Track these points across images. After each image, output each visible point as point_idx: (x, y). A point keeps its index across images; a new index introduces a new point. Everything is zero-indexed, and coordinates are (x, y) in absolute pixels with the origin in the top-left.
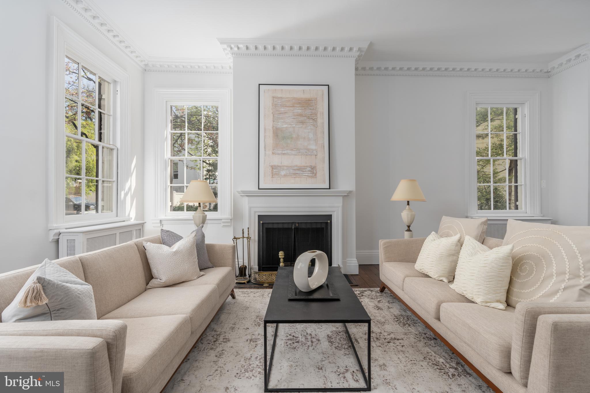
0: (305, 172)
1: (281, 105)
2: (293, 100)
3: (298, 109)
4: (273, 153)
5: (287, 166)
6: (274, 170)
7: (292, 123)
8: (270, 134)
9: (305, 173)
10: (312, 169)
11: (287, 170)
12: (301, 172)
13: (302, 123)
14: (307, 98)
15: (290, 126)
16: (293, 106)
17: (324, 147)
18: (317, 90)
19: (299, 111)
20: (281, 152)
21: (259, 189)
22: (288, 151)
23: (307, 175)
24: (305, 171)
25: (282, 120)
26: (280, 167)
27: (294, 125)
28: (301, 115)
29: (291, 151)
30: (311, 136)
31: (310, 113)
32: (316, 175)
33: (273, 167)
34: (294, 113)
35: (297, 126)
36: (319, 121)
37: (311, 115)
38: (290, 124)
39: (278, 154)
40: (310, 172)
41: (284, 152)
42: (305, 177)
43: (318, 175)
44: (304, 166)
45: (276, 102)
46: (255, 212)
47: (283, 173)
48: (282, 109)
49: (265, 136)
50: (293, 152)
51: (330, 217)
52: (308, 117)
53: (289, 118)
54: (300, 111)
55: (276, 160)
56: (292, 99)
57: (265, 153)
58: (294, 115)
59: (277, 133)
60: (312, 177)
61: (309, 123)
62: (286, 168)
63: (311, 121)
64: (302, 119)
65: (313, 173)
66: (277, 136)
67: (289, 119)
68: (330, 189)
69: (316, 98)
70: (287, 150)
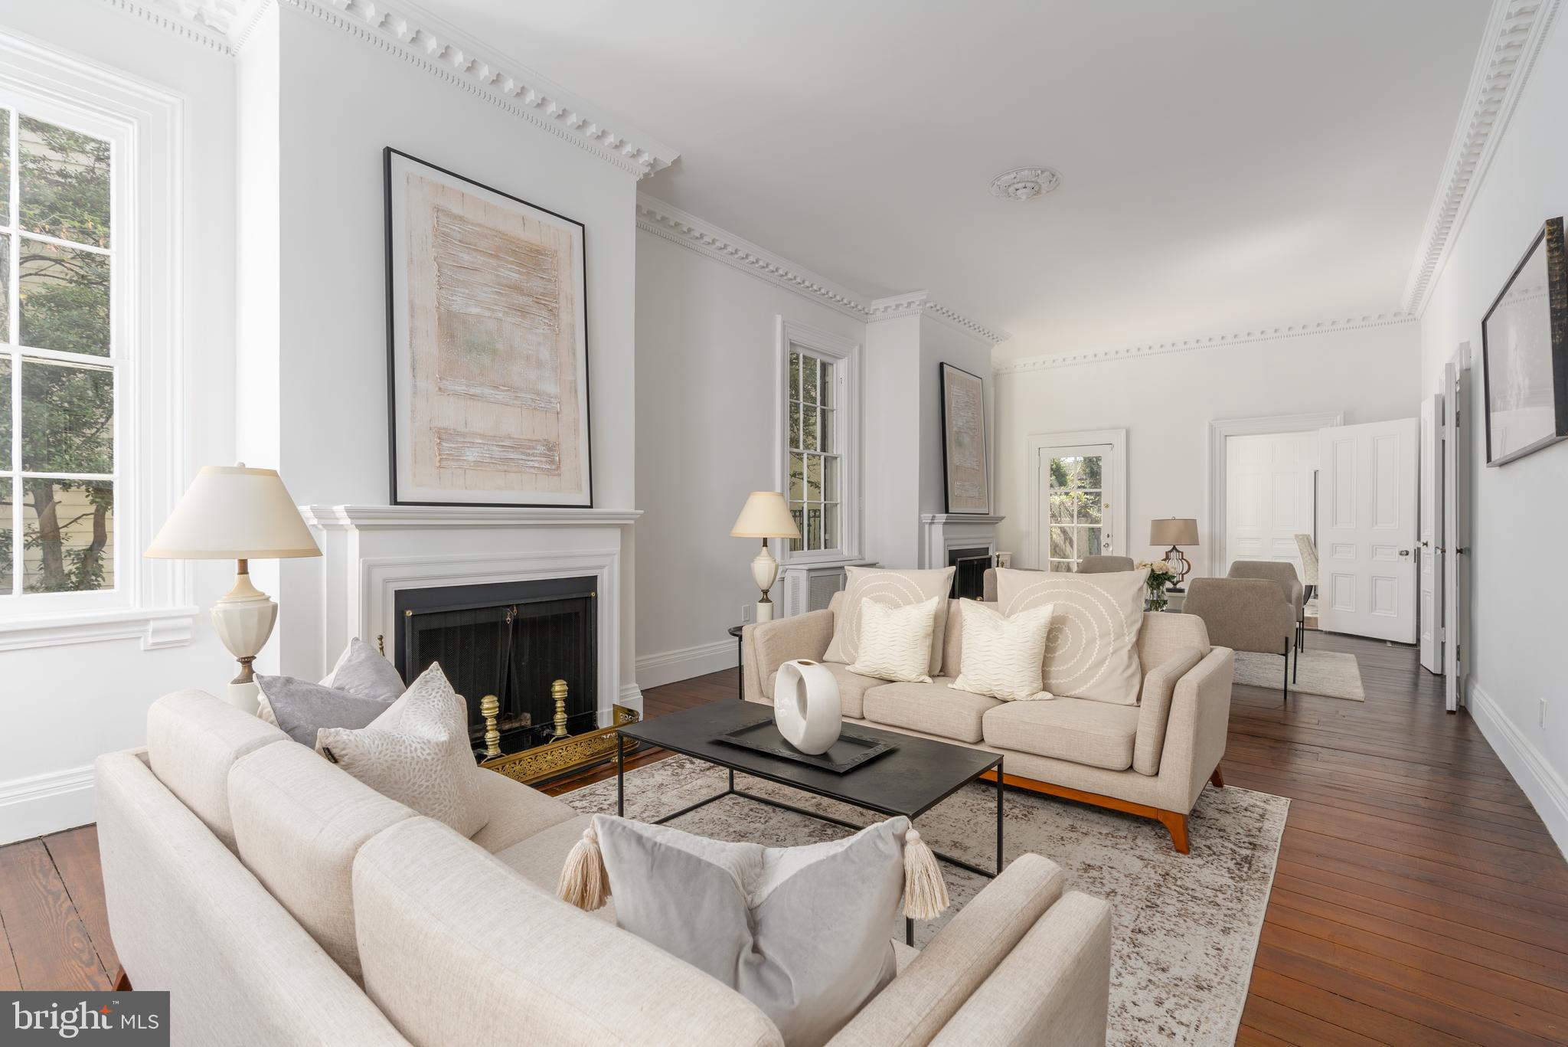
0: (533, 458)
1: (460, 241)
2: (496, 236)
3: (510, 270)
4: (440, 389)
5: (482, 436)
6: (444, 444)
7: (495, 308)
8: (428, 325)
9: (532, 461)
10: (550, 450)
11: (482, 446)
12: (524, 457)
13: (523, 312)
14: (532, 244)
15: (487, 314)
16: (497, 257)
17: (576, 391)
18: (559, 231)
19: (512, 274)
20: (464, 388)
21: (395, 503)
22: (487, 391)
23: (536, 465)
24: (533, 455)
25: (467, 291)
26: (463, 435)
27: (501, 315)
28: (517, 289)
29: (492, 392)
30: (545, 354)
31: (542, 290)
32: (558, 468)
33: (442, 435)
34: (498, 276)
35: (509, 319)
36: (565, 317)
37: (543, 294)
38: (489, 309)
39: (457, 395)
40: (544, 459)
41: (472, 391)
42: (532, 470)
43: (563, 468)
44: (529, 440)
45: (447, 228)
46: (386, 581)
47: (471, 455)
48: (466, 257)
49: (413, 330)
50: (501, 396)
51: (591, 582)
52: (538, 301)
53: (485, 289)
54: (517, 276)
55: (451, 414)
56: (494, 233)
57: (415, 386)
58: (500, 284)
59: (450, 325)
60: (549, 472)
61: (541, 318)
62: (481, 441)
63: (544, 313)
64: (521, 300)
65: (552, 462)
66: (452, 336)
67: (485, 292)
68: (591, 507)
69: (556, 251)
70: (482, 384)
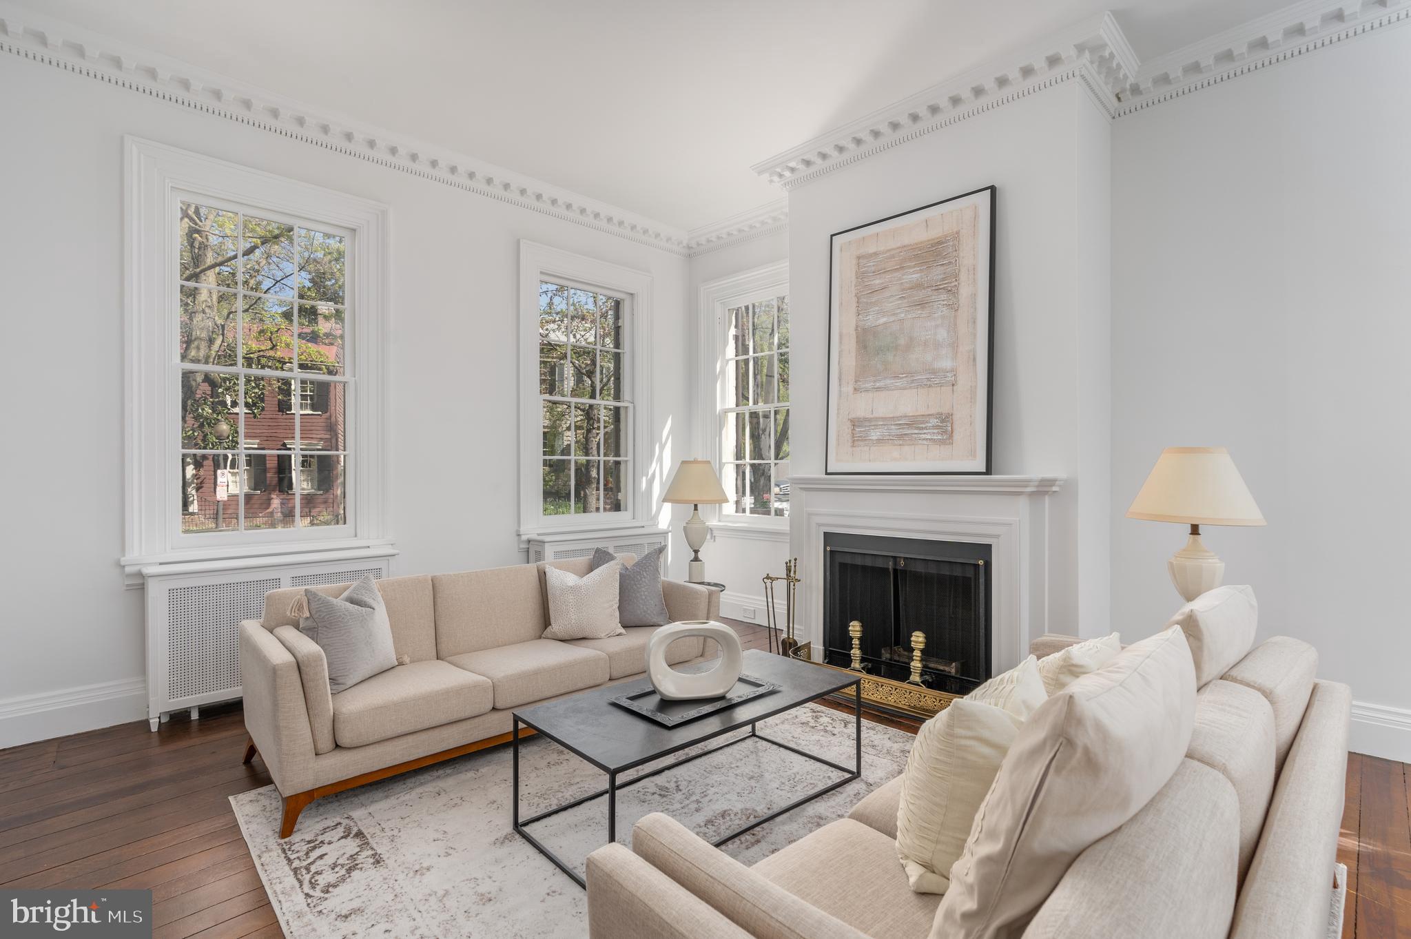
0: (925, 431)
1: (874, 272)
2: (901, 252)
3: (914, 273)
4: (855, 389)
5: (883, 419)
6: (857, 429)
7: (899, 311)
8: (851, 344)
9: (925, 433)
10: (943, 421)
11: (883, 426)
12: (916, 431)
13: (922, 304)
14: (934, 239)
15: (892, 319)
16: (902, 268)
17: (974, 359)
18: (961, 210)
19: (914, 276)
20: (872, 384)
21: (827, 473)
22: (888, 381)
23: (929, 437)
24: (926, 428)
25: (877, 308)
26: (869, 420)
27: (903, 315)
28: (918, 286)
29: (893, 381)
30: (942, 334)
31: (942, 276)
32: (951, 436)
33: (855, 423)
34: (902, 283)
35: (909, 316)
36: (964, 291)
37: (944, 279)
38: (894, 314)
39: (867, 391)
40: (936, 431)
41: (878, 385)
42: (925, 442)
43: (956, 436)
44: (923, 415)
45: (865, 267)
46: (819, 525)
47: (875, 435)
48: (877, 282)
49: (840, 353)
50: (899, 383)
51: (986, 550)
52: (936, 288)
53: (891, 300)
54: (919, 275)
55: (863, 406)
56: (898, 251)
57: (840, 391)
58: (903, 290)
59: (866, 340)
60: (941, 442)
61: (939, 302)
62: (881, 423)
63: (944, 296)
64: (921, 294)
65: (945, 432)
66: (865, 347)
67: (891, 302)
68: (988, 471)
69: (958, 233)
70: (885, 378)
